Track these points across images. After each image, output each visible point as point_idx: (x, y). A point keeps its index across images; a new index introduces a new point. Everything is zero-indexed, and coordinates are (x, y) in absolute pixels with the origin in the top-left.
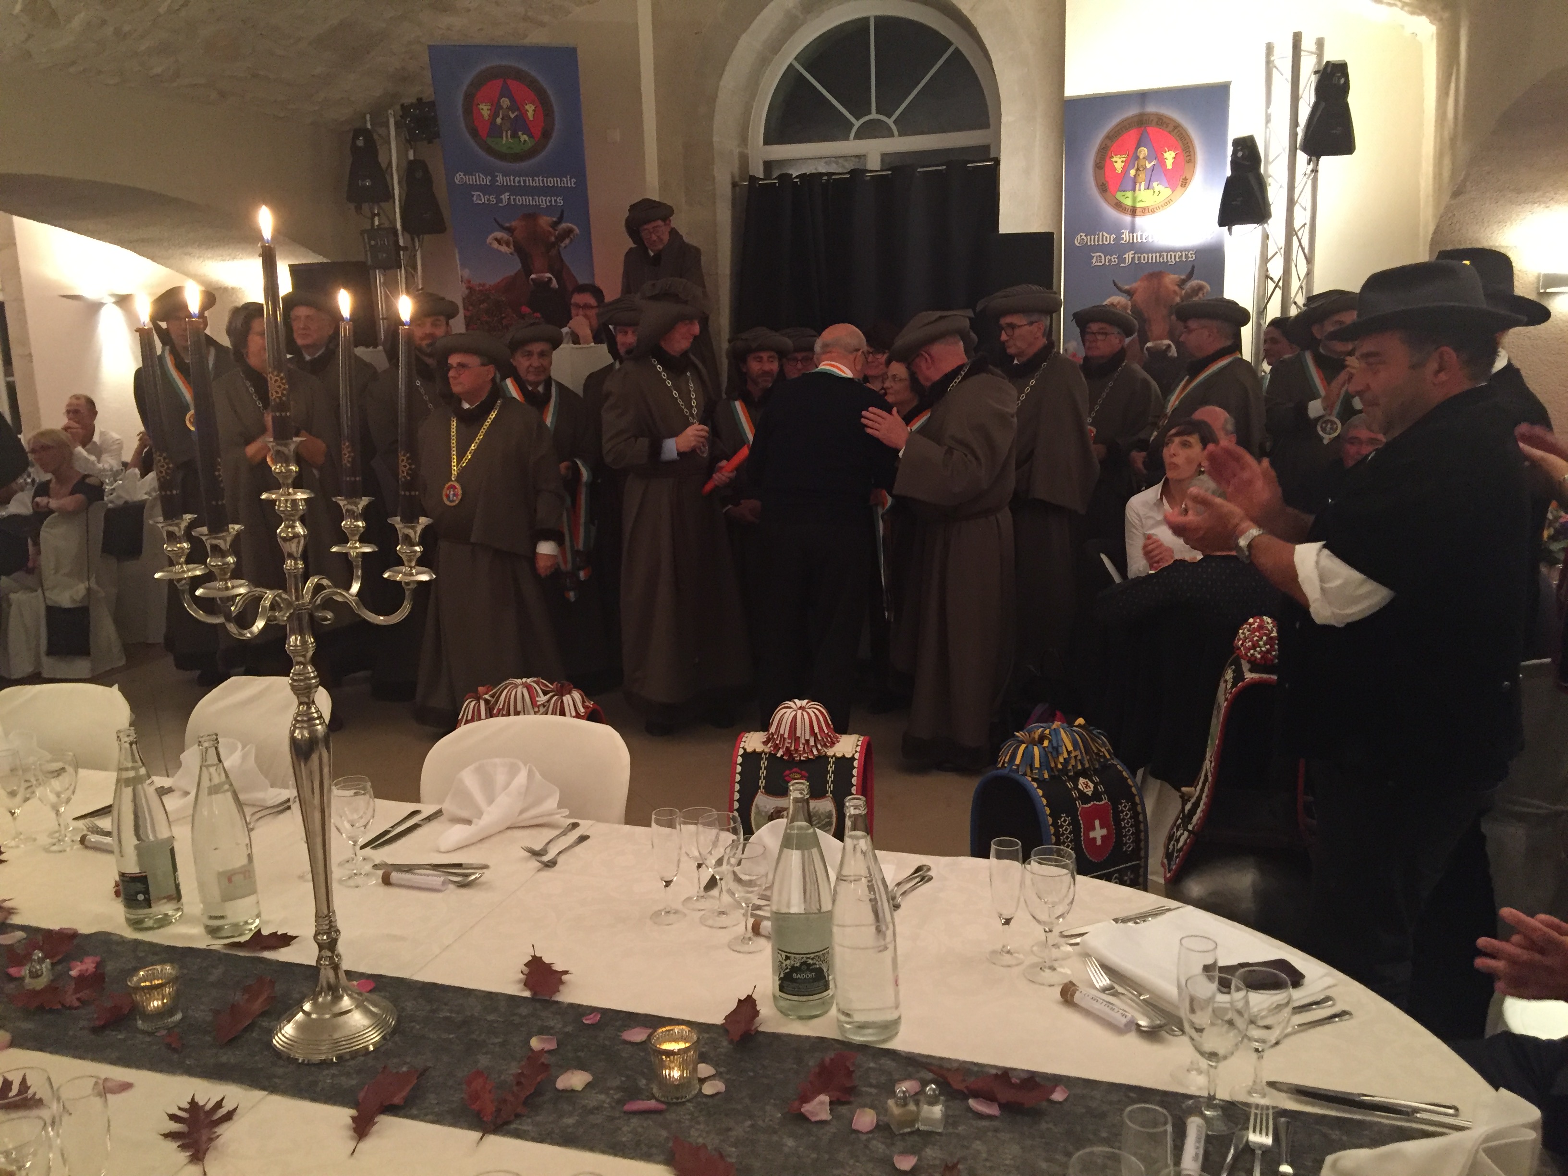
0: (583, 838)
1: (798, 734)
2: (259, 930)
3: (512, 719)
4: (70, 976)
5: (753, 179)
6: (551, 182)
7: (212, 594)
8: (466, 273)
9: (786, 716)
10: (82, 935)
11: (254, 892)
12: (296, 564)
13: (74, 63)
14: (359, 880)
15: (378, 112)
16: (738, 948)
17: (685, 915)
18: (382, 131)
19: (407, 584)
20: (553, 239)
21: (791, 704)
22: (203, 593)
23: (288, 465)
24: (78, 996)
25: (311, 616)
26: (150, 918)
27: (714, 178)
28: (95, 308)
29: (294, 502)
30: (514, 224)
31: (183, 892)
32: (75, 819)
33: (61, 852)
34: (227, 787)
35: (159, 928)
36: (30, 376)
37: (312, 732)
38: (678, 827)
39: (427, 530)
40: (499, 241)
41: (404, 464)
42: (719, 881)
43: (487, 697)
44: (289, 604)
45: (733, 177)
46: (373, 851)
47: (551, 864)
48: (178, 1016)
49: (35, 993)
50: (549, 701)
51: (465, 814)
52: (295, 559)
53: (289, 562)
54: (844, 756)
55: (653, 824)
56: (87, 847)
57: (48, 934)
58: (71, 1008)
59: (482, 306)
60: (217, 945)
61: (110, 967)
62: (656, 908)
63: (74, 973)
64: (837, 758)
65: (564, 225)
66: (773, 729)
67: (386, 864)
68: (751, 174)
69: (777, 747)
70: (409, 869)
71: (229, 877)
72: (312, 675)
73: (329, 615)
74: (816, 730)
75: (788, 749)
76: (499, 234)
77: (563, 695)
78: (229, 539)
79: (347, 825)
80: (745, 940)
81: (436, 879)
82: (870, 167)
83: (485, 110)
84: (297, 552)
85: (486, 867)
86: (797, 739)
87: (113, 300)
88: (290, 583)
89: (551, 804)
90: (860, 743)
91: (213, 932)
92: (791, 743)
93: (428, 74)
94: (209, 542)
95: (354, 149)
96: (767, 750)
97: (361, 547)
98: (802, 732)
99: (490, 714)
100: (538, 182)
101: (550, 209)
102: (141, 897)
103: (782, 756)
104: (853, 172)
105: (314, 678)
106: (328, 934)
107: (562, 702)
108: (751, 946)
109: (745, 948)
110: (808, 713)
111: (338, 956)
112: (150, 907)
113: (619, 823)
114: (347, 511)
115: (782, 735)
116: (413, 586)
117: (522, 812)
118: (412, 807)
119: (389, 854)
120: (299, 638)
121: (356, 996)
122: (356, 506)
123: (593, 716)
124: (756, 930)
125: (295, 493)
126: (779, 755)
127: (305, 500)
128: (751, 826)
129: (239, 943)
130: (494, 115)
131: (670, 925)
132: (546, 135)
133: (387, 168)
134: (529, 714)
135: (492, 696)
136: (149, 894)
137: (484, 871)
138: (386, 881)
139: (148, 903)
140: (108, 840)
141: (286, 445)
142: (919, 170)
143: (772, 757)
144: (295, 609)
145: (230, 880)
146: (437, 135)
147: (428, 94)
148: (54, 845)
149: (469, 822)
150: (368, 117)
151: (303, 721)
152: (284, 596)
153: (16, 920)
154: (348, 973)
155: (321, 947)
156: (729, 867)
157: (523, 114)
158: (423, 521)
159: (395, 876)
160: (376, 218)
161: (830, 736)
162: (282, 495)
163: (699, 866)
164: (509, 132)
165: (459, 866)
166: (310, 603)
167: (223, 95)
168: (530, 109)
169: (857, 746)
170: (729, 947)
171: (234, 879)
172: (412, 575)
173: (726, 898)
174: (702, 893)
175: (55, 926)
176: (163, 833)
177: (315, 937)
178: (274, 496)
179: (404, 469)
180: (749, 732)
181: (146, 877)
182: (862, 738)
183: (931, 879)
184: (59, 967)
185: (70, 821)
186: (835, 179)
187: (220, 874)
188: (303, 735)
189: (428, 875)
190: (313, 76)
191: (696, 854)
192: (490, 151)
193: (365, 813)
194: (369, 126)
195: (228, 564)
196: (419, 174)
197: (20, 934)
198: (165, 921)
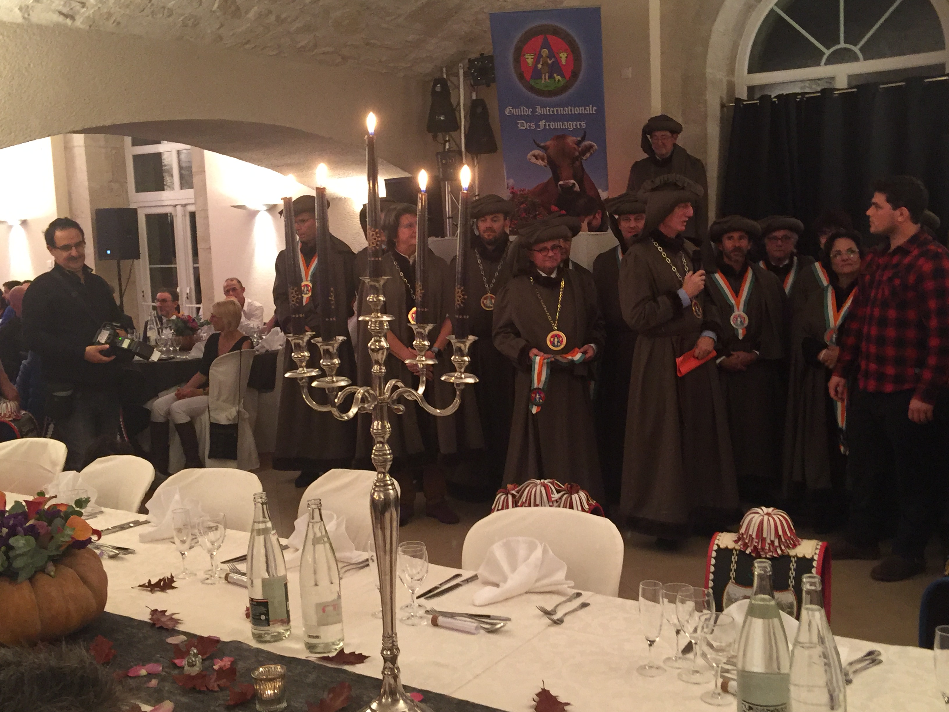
0: (584, 605)
1: (765, 535)
2: (343, 649)
3: (533, 509)
4: (214, 669)
5: (738, 101)
6: (578, 110)
7: (323, 385)
8: (511, 182)
9: (754, 520)
10: (224, 642)
11: (340, 621)
12: (380, 369)
13: (248, 42)
14: (415, 621)
15: (451, 67)
16: (710, 701)
17: (666, 670)
18: (453, 79)
19: (458, 385)
20: (577, 154)
21: (759, 510)
22: (317, 385)
23: (378, 296)
24: (218, 683)
25: (389, 409)
26: (268, 634)
27: (706, 101)
28: (253, 214)
29: (381, 323)
30: (548, 143)
31: (291, 618)
32: (223, 563)
33: (212, 584)
34: (326, 539)
35: (274, 642)
36: (209, 264)
37: (387, 495)
38: (661, 599)
39: (474, 343)
40: (536, 157)
41: (459, 294)
42: (694, 645)
43: (514, 492)
44: (375, 398)
45: (721, 98)
46: (426, 601)
47: (559, 622)
48: (285, 705)
49: (190, 678)
50: (561, 498)
51: (494, 579)
52: (380, 365)
53: (376, 366)
54: (804, 557)
55: (641, 598)
56: (229, 582)
57: (201, 639)
58: (213, 691)
59: (522, 206)
60: (313, 657)
61: (241, 666)
62: (642, 663)
63: (216, 667)
64: (798, 558)
65: (586, 143)
66: (742, 530)
67: (435, 611)
68: (736, 97)
69: (746, 545)
70: (452, 615)
71: (323, 608)
72: (388, 452)
73: (402, 407)
74: (780, 533)
75: (755, 547)
76: (537, 152)
77: (572, 494)
78: (336, 346)
79: (409, 579)
80: (714, 695)
81: (471, 624)
82: (838, 86)
83: (530, 59)
84: (382, 359)
85: (509, 619)
86: (764, 540)
87: (266, 208)
88: (376, 382)
89: (560, 575)
90: (819, 547)
91: (311, 647)
92: (758, 543)
93: (489, 35)
94: (322, 347)
95: (434, 92)
96: (737, 547)
97: (426, 360)
98: (769, 535)
99: (516, 504)
100: (568, 110)
101: (575, 132)
102: (263, 617)
103: (750, 553)
104: (823, 91)
105: (390, 454)
106: (391, 650)
107: (571, 499)
108: (719, 700)
109: (715, 701)
110: (773, 519)
111: (398, 668)
112: (269, 625)
113: (614, 596)
114: (418, 332)
115: (751, 536)
116: (463, 387)
117: (537, 581)
118: (455, 571)
119: (437, 604)
120: (380, 423)
121: (409, 701)
122: (424, 330)
123: (594, 511)
124: (725, 688)
125: (382, 317)
126: (747, 552)
127: (388, 321)
128: (722, 604)
129: (328, 657)
130: (536, 61)
131: (653, 677)
132: (575, 75)
133: (457, 106)
134: (545, 506)
135: (518, 492)
136: (268, 616)
137: (508, 622)
138: (435, 623)
139: (267, 622)
140: (244, 578)
141: (378, 281)
142: (881, 86)
143: (741, 553)
144: (378, 402)
145: (324, 611)
146: (494, 80)
147: (488, 50)
148: (207, 579)
149: (497, 585)
150: (444, 69)
151: (380, 486)
152: (372, 392)
153: (181, 628)
154: (405, 687)
155: (385, 660)
156: (703, 634)
157: (557, 62)
158: (471, 338)
159: (441, 620)
160: (447, 144)
161: (792, 540)
162: (373, 318)
163: (678, 632)
164: (547, 74)
165: (488, 617)
166: (389, 398)
167: (345, 58)
168: (563, 56)
169: (817, 549)
170: (701, 699)
171: (327, 609)
172: (461, 378)
173: (700, 661)
174: (681, 655)
175: (205, 634)
176: (281, 572)
177: (382, 653)
178: (367, 319)
179: (459, 299)
180: (722, 532)
181: (267, 602)
182: (820, 543)
183: (880, 662)
184: (207, 663)
185: (219, 563)
186: (807, 98)
187: (318, 605)
188: (380, 497)
189: (465, 621)
190: (407, 41)
191: (676, 621)
192: (532, 89)
193: (421, 570)
194: (445, 76)
195: (334, 364)
196: (479, 110)
197: (183, 638)
198: (278, 638)
